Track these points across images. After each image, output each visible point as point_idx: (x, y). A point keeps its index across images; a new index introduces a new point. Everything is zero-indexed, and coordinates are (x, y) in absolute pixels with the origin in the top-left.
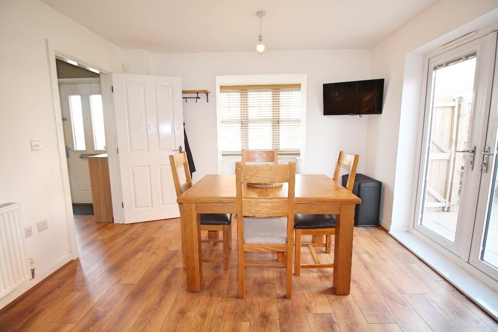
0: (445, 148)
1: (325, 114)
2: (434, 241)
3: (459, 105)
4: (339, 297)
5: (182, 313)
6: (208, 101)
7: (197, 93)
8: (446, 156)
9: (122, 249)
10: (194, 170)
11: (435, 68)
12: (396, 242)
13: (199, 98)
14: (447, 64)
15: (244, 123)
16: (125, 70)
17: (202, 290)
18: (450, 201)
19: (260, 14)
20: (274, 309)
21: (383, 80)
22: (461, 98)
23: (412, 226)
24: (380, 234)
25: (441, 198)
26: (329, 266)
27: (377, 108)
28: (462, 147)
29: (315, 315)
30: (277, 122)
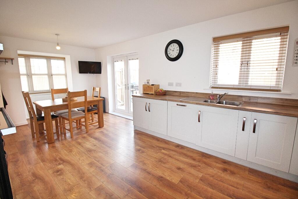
0: (120, 85)
1: (80, 73)
2: (121, 111)
6: (12, 64)
7: (5, 59)
8: (120, 88)
10: (7, 104)
11: (115, 62)
12: (111, 115)
13: (7, 62)
15: (29, 75)
18: (123, 102)
19: (57, 35)
20: (85, 135)
23: (115, 110)
24: (107, 114)
25: (121, 101)
27: (99, 72)
28: (124, 84)
29: (98, 132)
30: (50, 75)
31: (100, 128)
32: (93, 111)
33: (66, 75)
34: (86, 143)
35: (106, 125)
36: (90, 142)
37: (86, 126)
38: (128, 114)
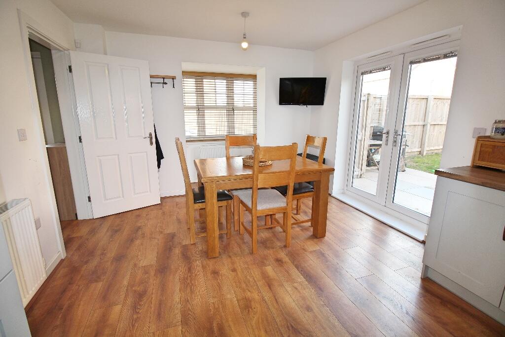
1: (280, 104)
3: (368, 99)
4: (320, 239)
5: (215, 273)
6: (174, 87)
7: (164, 78)
9: (111, 241)
11: (362, 74)
12: (338, 201)
13: (166, 83)
14: (371, 72)
15: (200, 109)
16: (77, 46)
17: (220, 255)
18: (361, 170)
19: (244, 14)
20: (282, 255)
21: (325, 79)
22: (369, 94)
26: (307, 221)
27: (320, 101)
29: (311, 252)
30: (231, 109)
31: (315, 240)
32: (304, 193)
33: (255, 109)
34: (285, 284)
35: (331, 233)
36: (295, 285)
37: (284, 227)
38: (386, 209)
